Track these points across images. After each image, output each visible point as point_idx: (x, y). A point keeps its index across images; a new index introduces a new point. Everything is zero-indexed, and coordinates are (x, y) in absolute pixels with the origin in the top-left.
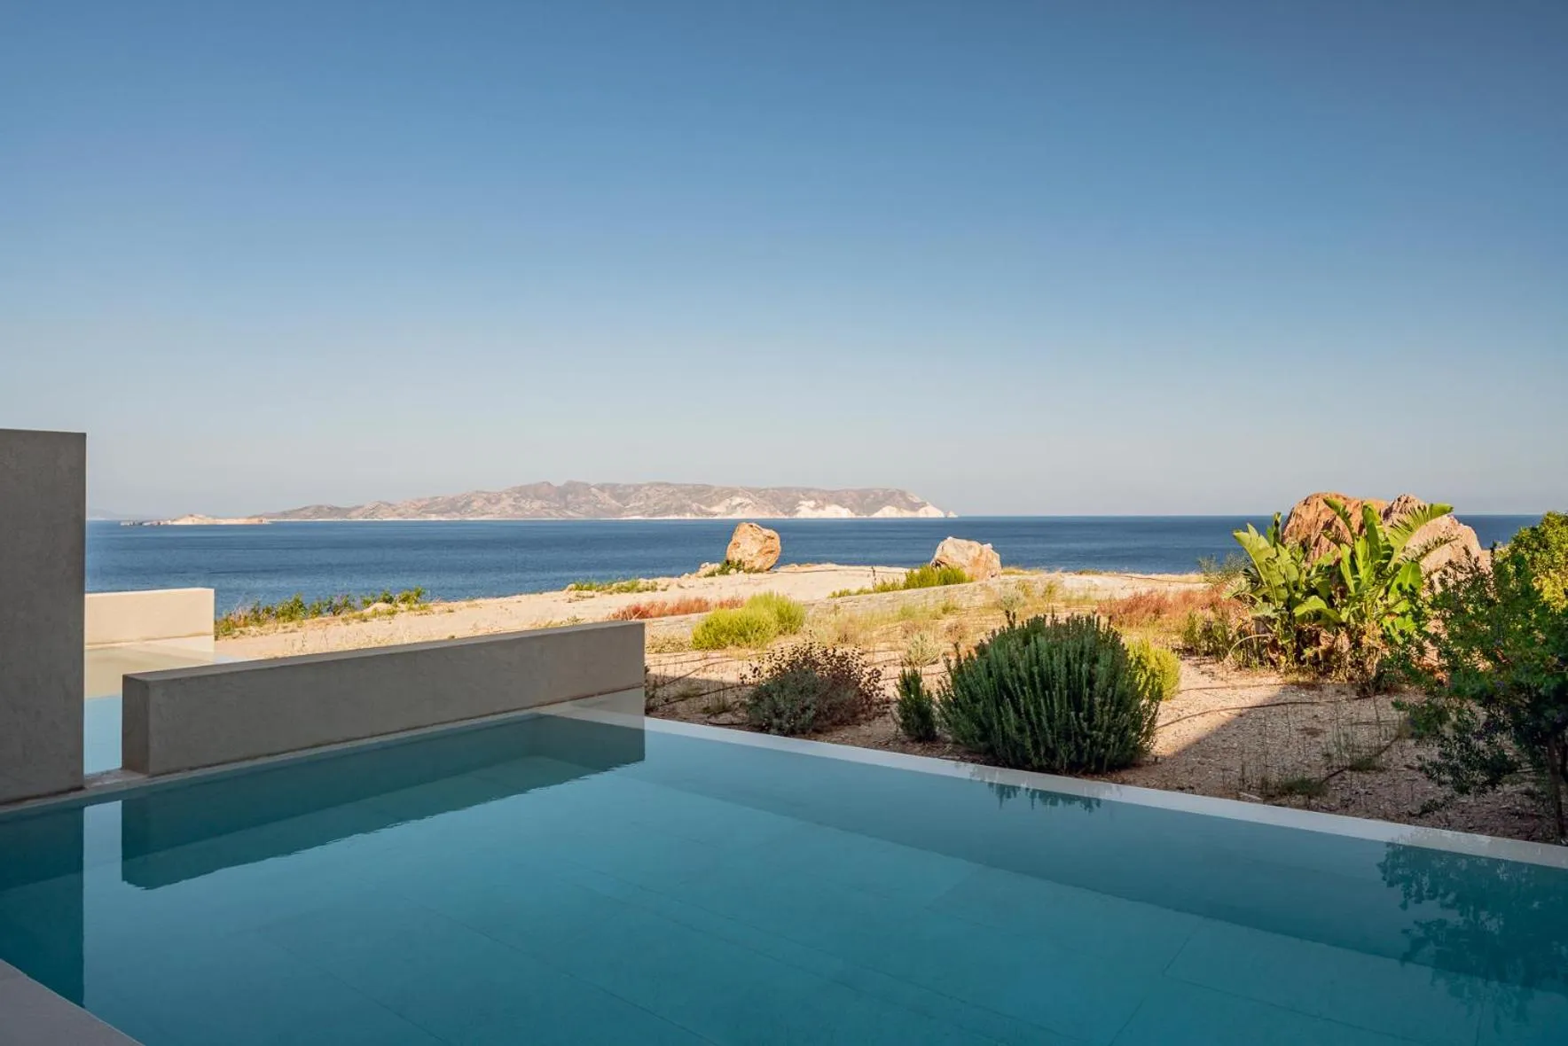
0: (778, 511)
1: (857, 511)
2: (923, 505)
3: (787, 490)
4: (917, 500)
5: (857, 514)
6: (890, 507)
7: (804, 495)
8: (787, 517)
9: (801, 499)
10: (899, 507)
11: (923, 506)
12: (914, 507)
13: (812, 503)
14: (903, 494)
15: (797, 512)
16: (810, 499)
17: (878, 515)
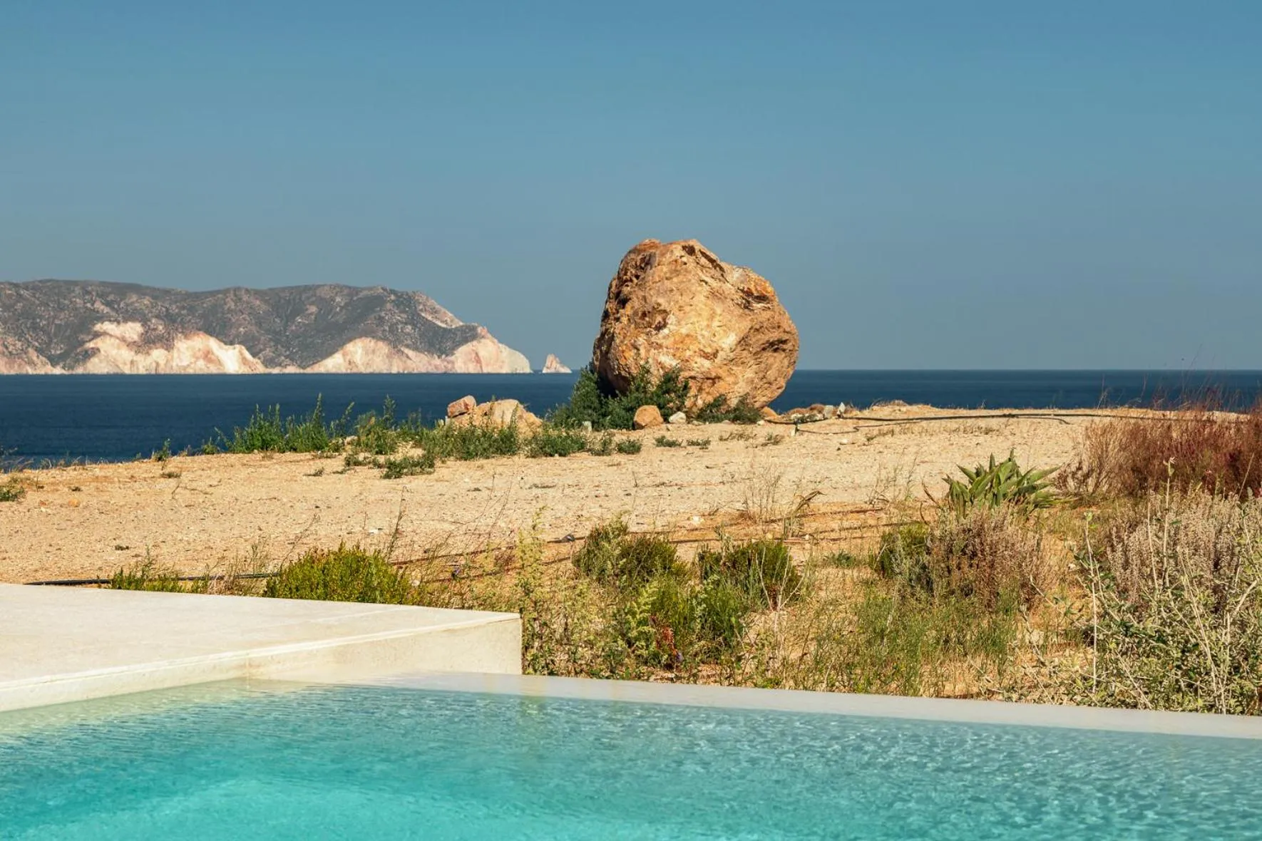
0: (33, 354)
1: (268, 352)
2: (468, 335)
3: (55, 291)
4: (448, 320)
5: (268, 362)
6: (369, 343)
7: (108, 304)
8: (58, 371)
9: (102, 318)
10: (395, 340)
11: (465, 341)
12: (440, 341)
13: (133, 330)
14: (406, 302)
15: (88, 355)
16: (129, 316)
17: (333, 364)
